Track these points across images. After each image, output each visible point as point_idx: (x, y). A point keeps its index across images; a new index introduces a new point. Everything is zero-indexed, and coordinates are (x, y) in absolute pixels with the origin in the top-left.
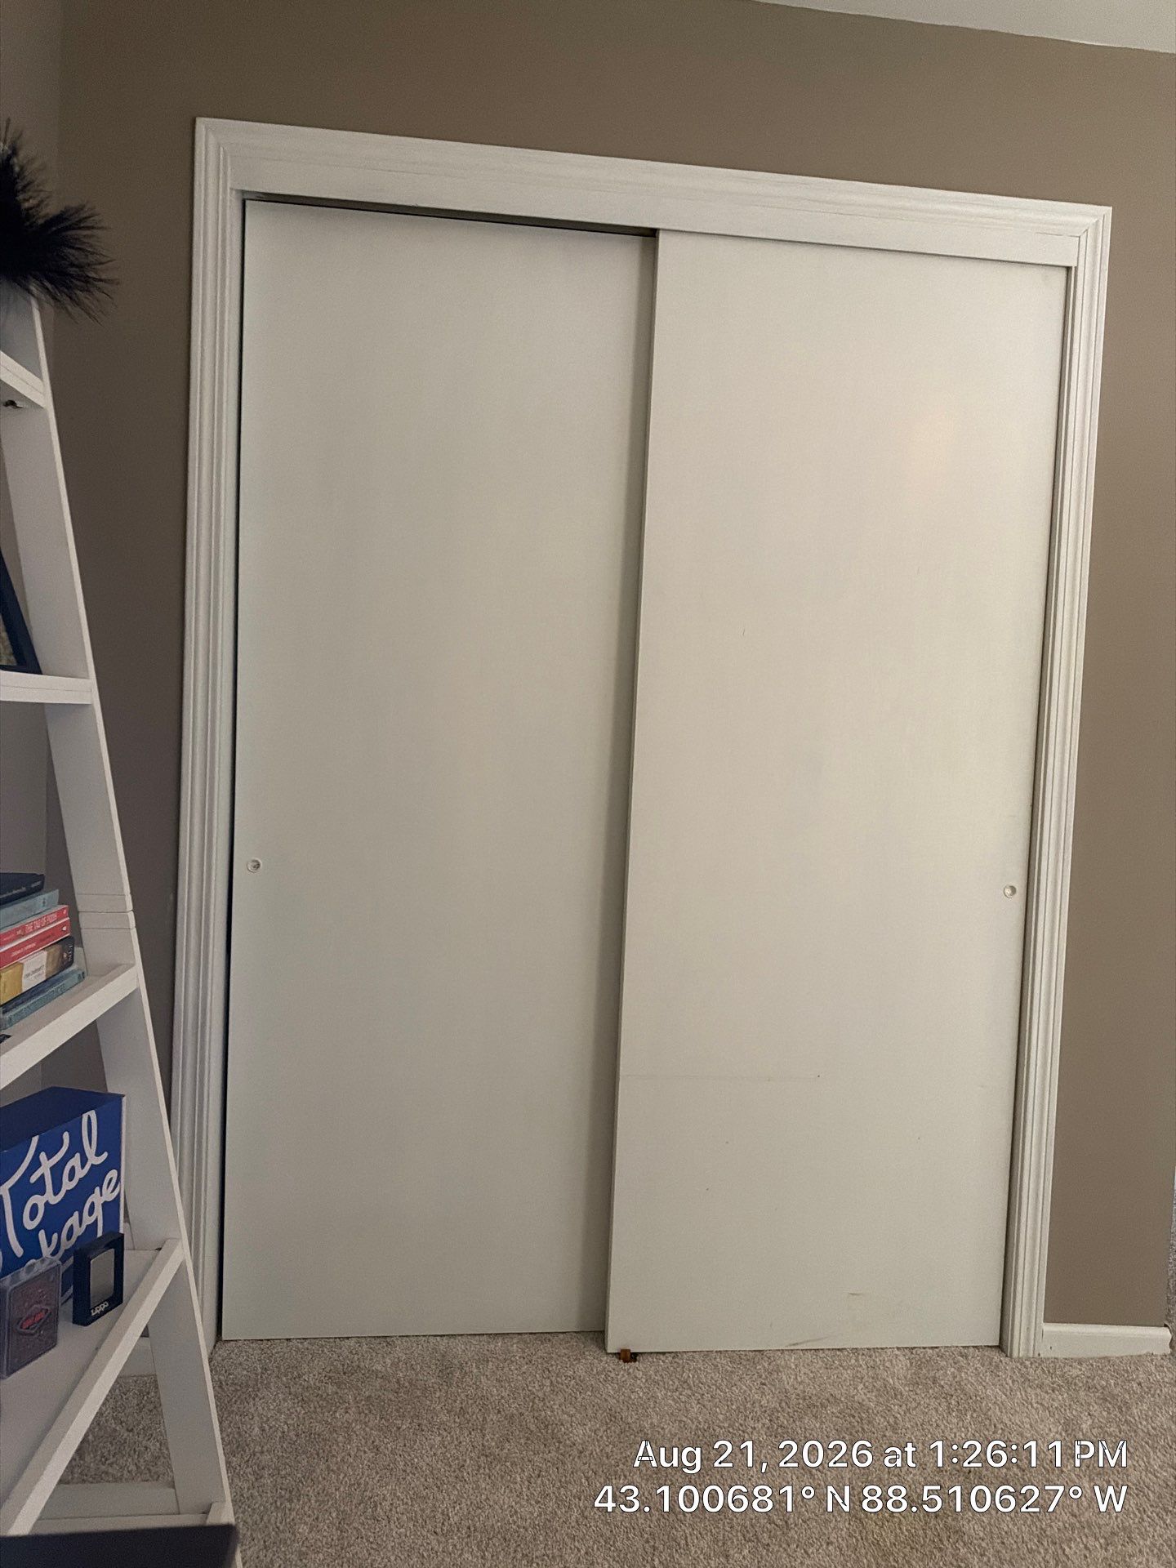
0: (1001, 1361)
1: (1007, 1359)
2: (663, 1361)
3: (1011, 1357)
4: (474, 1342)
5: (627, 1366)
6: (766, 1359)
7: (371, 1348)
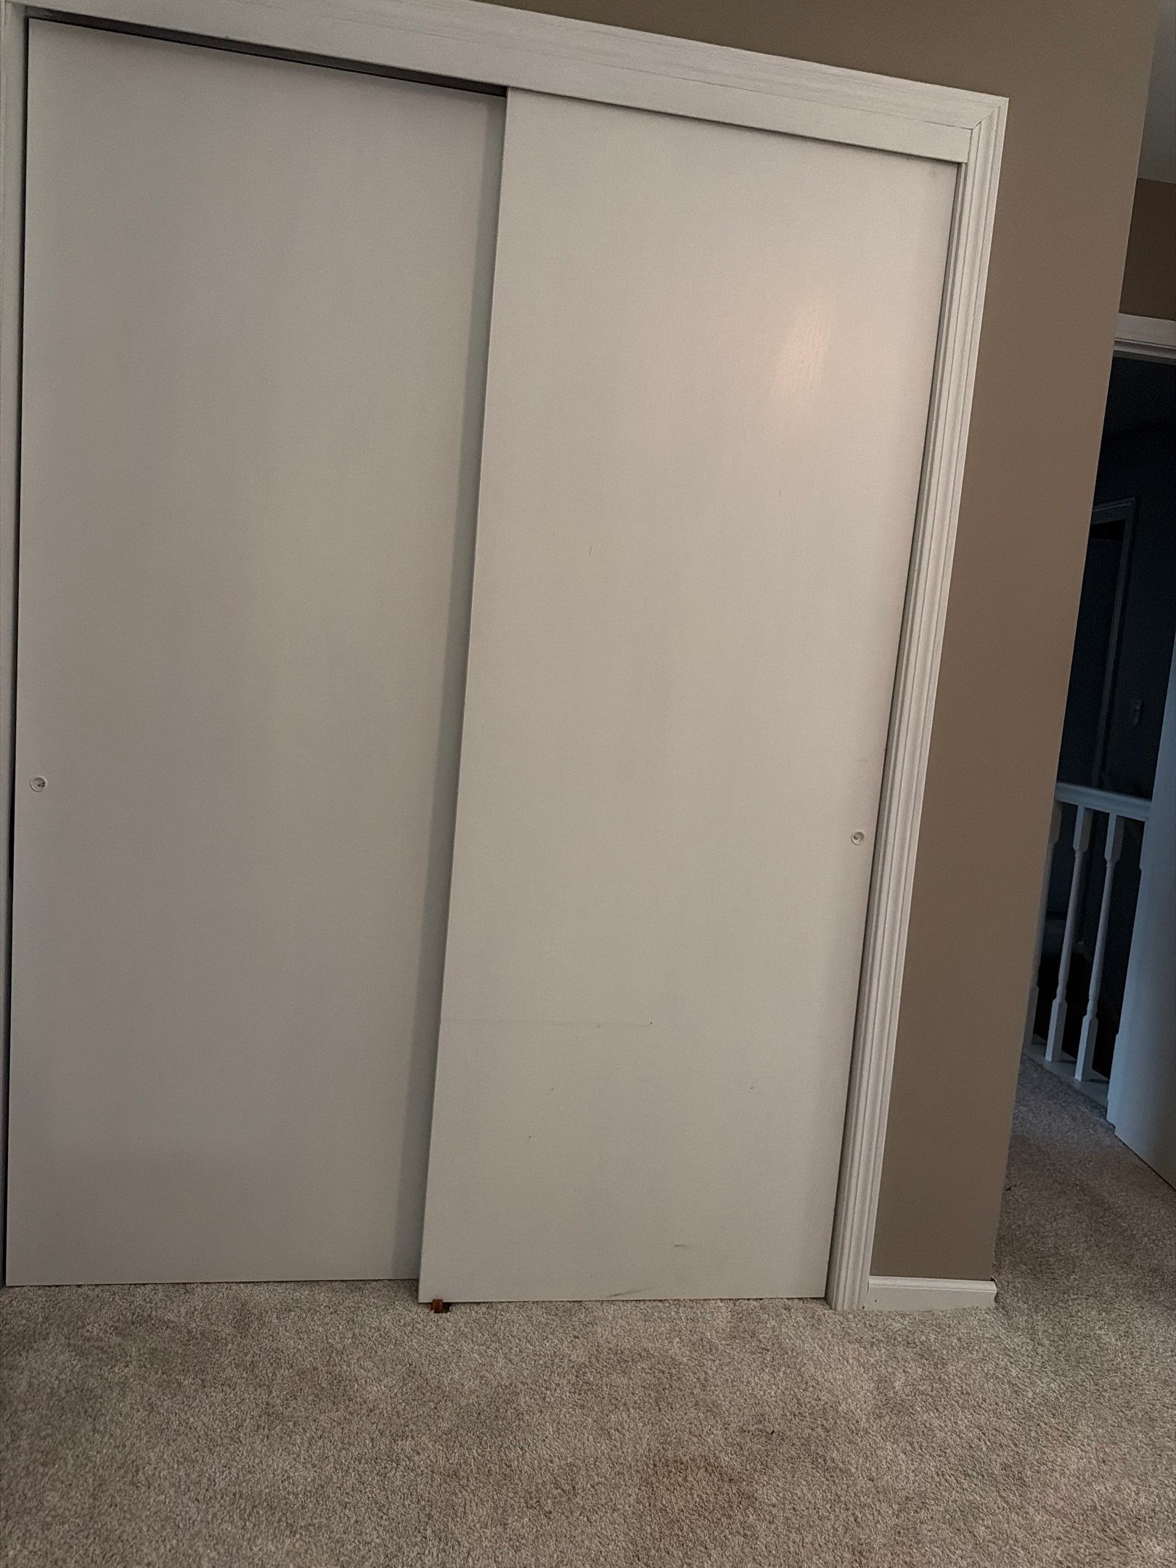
0: (824, 1314)
1: (830, 1311)
2: (476, 1312)
3: (835, 1309)
4: (280, 1291)
5: (437, 1316)
6: (584, 1310)
7: (167, 1296)
